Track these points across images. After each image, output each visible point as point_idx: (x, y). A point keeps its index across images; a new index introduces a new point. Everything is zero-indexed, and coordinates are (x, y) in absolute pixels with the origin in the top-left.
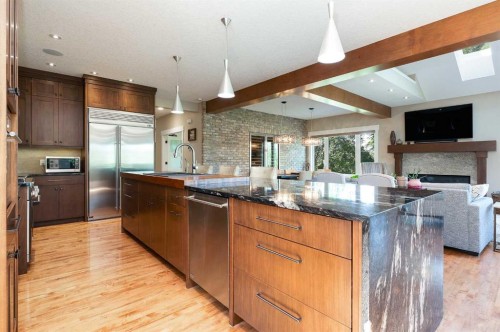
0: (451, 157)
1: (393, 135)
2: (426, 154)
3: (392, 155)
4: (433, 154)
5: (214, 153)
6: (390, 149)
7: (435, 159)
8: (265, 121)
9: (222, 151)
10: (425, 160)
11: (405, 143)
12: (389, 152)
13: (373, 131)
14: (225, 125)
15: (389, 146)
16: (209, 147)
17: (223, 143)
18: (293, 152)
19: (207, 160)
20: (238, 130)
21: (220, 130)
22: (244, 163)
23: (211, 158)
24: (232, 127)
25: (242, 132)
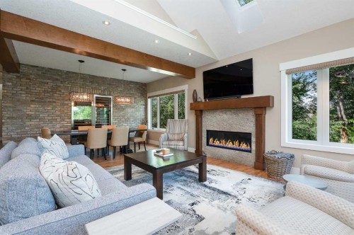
1: (195, 91)
2: (218, 111)
3: (194, 112)
5: (19, 110)
6: (192, 107)
7: (225, 115)
8: (92, 82)
9: (31, 109)
10: (218, 117)
11: (203, 101)
12: (191, 109)
13: (183, 91)
14: (35, 84)
15: (191, 104)
16: (10, 105)
17: (32, 101)
18: (129, 110)
19: (8, 118)
20: (55, 89)
21: (27, 88)
22: (63, 120)
23: (15, 115)
24: (46, 87)
25: (60, 91)
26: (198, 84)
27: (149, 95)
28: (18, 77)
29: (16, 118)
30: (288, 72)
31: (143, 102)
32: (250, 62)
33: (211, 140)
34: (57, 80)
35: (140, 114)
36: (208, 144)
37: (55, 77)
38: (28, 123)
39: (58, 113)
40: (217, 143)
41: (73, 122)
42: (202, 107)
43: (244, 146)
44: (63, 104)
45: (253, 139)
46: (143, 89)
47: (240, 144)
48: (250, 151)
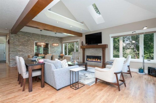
0: (97, 50)
1: (82, 42)
2: (91, 49)
3: (82, 49)
4: (92, 49)
5: (16, 48)
6: (81, 47)
8: (42, 37)
9: (20, 48)
10: (91, 51)
11: (85, 45)
12: (81, 48)
13: (78, 41)
14: (21, 38)
15: (81, 46)
16: (12, 46)
17: (20, 45)
18: (56, 48)
19: (12, 51)
20: (28, 40)
21: (18, 40)
22: (31, 52)
23: (14, 50)
24: (25, 39)
25: (30, 41)
26: (83, 39)
27: (63, 42)
28: (15, 36)
29: (14, 52)
30: (112, 37)
31: (61, 45)
32: (101, 33)
33: (88, 59)
34: (29, 36)
35: (60, 50)
36: (87, 60)
37: (28, 35)
38: (19, 53)
39: (30, 49)
40: (90, 60)
41: (35, 53)
42: (85, 47)
43: (99, 61)
44: (31, 46)
45: (102, 58)
46: (61, 40)
47: (97, 60)
48: (101, 62)
